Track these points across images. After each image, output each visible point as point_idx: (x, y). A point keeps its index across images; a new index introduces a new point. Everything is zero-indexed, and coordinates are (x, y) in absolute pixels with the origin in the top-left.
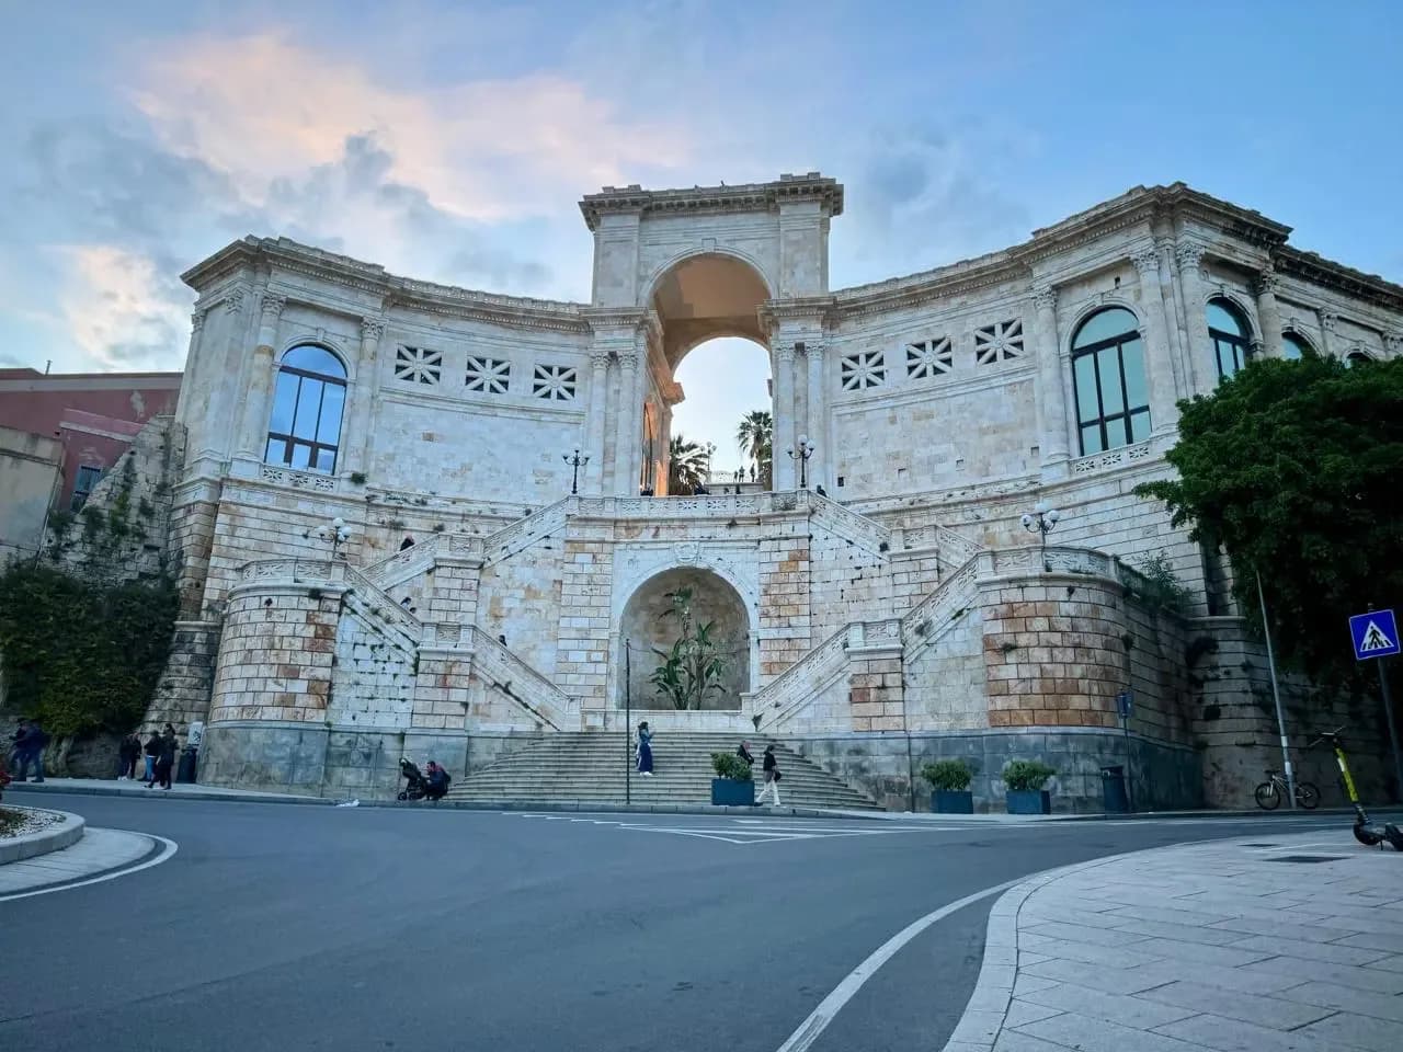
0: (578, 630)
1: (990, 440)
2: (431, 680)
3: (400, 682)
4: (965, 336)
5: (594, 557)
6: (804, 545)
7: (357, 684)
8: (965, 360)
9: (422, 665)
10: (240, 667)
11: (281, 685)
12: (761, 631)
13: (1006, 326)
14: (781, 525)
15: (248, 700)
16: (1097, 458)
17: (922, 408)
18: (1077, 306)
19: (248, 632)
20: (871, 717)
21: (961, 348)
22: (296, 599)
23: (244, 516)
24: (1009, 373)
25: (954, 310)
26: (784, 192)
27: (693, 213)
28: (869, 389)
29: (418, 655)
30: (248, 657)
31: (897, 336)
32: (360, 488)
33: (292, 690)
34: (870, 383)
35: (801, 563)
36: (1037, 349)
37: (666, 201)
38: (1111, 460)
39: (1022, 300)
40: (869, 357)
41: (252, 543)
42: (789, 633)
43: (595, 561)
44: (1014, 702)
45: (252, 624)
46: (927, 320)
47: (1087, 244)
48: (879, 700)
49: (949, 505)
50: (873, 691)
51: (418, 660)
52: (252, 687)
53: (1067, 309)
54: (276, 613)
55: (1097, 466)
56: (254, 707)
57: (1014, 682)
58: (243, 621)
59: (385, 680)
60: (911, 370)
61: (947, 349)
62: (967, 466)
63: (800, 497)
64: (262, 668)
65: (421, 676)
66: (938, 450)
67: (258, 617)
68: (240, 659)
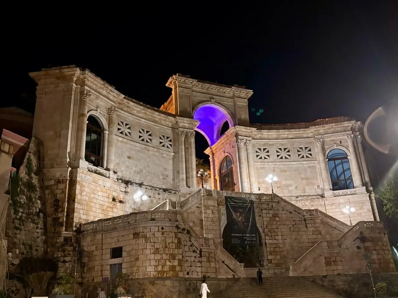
1: (305, 181)
2: (205, 260)
3: (196, 261)
4: (294, 148)
5: (212, 211)
6: (276, 212)
7: (187, 261)
8: (294, 156)
9: (202, 253)
10: (153, 255)
11: (171, 262)
12: (266, 240)
13: (306, 148)
14: (268, 205)
15: (160, 268)
16: (341, 192)
17: (283, 168)
18: (329, 147)
19: (154, 241)
20: (333, 270)
21: (293, 152)
22: (171, 227)
23: (84, 186)
24: (309, 162)
25: (290, 140)
26: (237, 91)
27: (207, 90)
28: (265, 160)
29: (201, 249)
30: (157, 251)
31: (273, 144)
32: (115, 177)
33: (174, 264)
34: (265, 158)
35: (276, 218)
36: (317, 157)
37: (200, 84)
38: (345, 193)
39: (311, 141)
40: (264, 149)
41: (87, 198)
42: (275, 242)
43: (213, 213)
44: (377, 266)
45: (156, 237)
46: (282, 141)
47: (333, 130)
48: (335, 265)
49: (298, 201)
50: (332, 262)
51: (201, 251)
52: (161, 264)
53: (326, 146)
54: (166, 233)
55: (341, 194)
56: (163, 272)
57: (376, 260)
58: (151, 236)
59: (193, 259)
60: (278, 156)
61: (289, 151)
62: (298, 188)
63: (274, 196)
64: (163, 255)
65: (203, 258)
66: (289, 182)
67: (159, 235)
68: (152, 252)
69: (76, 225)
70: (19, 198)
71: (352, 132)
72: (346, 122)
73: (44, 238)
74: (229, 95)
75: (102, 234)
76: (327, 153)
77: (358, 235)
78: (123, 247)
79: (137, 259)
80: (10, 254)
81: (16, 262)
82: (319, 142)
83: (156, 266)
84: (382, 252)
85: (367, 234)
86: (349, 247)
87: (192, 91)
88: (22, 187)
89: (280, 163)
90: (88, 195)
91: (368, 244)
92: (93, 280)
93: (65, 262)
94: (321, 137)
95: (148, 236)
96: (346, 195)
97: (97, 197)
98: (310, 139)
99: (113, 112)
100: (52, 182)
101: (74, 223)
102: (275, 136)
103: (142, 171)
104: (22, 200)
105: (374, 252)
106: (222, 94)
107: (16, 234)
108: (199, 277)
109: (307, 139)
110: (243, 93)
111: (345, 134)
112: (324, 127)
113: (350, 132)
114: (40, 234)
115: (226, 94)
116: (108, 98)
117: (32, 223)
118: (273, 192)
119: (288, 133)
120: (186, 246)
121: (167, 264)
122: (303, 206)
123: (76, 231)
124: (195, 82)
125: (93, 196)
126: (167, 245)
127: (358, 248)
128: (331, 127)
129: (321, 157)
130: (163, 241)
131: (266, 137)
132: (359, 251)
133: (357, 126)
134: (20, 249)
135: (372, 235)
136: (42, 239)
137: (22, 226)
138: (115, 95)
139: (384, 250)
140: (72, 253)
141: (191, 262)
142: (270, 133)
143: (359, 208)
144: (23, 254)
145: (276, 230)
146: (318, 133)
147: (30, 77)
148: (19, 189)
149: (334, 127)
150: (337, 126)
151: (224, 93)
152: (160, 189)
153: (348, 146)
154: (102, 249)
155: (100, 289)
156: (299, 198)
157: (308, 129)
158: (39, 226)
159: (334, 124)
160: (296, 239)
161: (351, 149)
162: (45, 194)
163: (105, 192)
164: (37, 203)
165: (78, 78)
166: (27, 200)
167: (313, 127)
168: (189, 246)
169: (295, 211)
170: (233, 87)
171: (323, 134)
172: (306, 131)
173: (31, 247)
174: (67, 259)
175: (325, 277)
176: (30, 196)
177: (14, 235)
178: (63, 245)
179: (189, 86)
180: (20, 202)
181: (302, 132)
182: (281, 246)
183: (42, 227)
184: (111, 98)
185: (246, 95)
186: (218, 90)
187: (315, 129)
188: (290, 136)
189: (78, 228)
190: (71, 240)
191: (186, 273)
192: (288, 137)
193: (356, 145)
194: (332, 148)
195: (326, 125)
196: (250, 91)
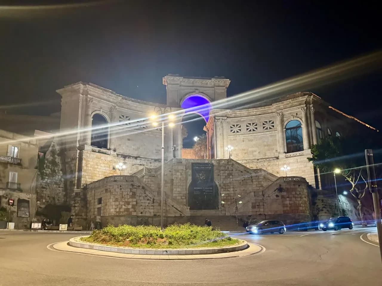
0: (178, 191)
1: (266, 148)
2: (157, 205)
3: (150, 205)
4: (260, 122)
6: (231, 172)
7: (141, 205)
8: (260, 129)
9: (155, 201)
10: (114, 202)
11: (126, 206)
12: (221, 192)
13: (270, 121)
14: (225, 167)
15: (118, 210)
16: (292, 154)
17: (250, 139)
18: (287, 119)
19: (115, 194)
20: (256, 211)
21: (259, 125)
22: (127, 185)
23: (89, 161)
24: (271, 132)
25: (257, 116)
26: (216, 82)
27: (193, 83)
28: (237, 133)
29: (154, 198)
30: (116, 200)
31: (244, 121)
32: (115, 153)
33: (128, 207)
34: (237, 132)
35: (230, 176)
36: (277, 127)
37: (186, 80)
38: (295, 155)
39: (274, 115)
40: (237, 125)
41: (91, 168)
42: (228, 192)
43: (181, 174)
44: (288, 208)
45: (116, 192)
46: (251, 118)
47: (290, 104)
48: (258, 208)
49: (258, 162)
50: (257, 206)
51: (154, 200)
52: (118, 207)
53: (285, 119)
54: (123, 189)
55: (291, 156)
56: (120, 212)
57: (288, 204)
58: (114, 191)
59: (147, 204)
60: (247, 129)
61: (256, 125)
62: (261, 153)
63: (230, 161)
64: (121, 202)
65: (155, 203)
66: (254, 149)
67: (118, 190)
68: (114, 200)
69: (83, 185)
70: (45, 170)
71: (305, 105)
72: (300, 98)
73: (64, 193)
74: (211, 85)
75: (95, 190)
76: (285, 124)
77: (278, 187)
78: (102, 198)
79: (106, 205)
80: (39, 202)
81: (43, 206)
82: (279, 116)
83: (116, 209)
84: (294, 199)
85: (284, 186)
86: (270, 195)
87: (180, 86)
88: (48, 164)
89: (249, 135)
90: (92, 166)
91: (284, 194)
92: (91, 217)
93: (75, 206)
94: (281, 111)
95: (112, 191)
96: (295, 156)
97: (99, 167)
98: (273, 113)
99: (114, 110)
100: (69, 160)
101: (82, 184)
102: (246, 114)
103: (140, 148)
104: (47, 172)
105: (288, 199)
106: (205, 85)
107: (43, 191)
108: (151, 215)
109: (271, 114)
110: (221, 82)
111: (299, 107)
112: (283, 103)
113: (304, 105)
114: (61, 191)
115: (208, 85)
116: (109, 101)
117: (55, 184)
118: (230, 158)
119: (256, 110)
120: (141, 197)
121: (123, 207)
122: (262, 166)
123: (83, 189)
124: (181, 79)
125: (96, 167)
126: (124, 196)
127: (277, 196)
128: (289, 102)
129: (279, 128)
130: (120, 194)
131: (239, 115)
132: (277, 198)
133: (311, 99)
134: (45, 199)
135: (288, 187)
136: (63, 194)
137: (47, 187)
138: (115, 98)
139: (296, 197)
140: (79, 202)
141: (145, 206)
142: (242, 112)
143: (304, 166)
144: (48, 202)
145: (229, 184)
146: (279, 109)
147: (57, 92)
148: (45, 165)
149: (291, 102)
150: (293, 101)
151: (207, 84)
152: (152, 159)
153: (302, 117)
154: (95, 199)
155: (92, 222)
156: (260, 160)
157: (272, 106)
158: (61, 186)
159: (291, 100)
160: (244, 190)
161: (304, 119)
162: (66, 167)
163: (106, 164)
164: (59, 173)
165: (83, 90)
166: (51, 171)
167: (274, 104)
168: (144, 197)
169: (245, 171)
170: (212, 79)
171: (282, 108)
172: (270, 107)
173: (54, 198)
174: (76, 205)
175: (250, 216)
176: (54, 169)
177: (42, 192)
178: (75, 197)
179: (177, 82)
180: (46, 173)
181: (267, 109)
182: (232, 195)
183: (63, 187)
184: (111, 100)
185: (224, 83)
186: (201, 82)
187: (277, 106)
188: (258, 113)
189: (85, 187)
190: (80, 194)
191: (139, 213)
192: (256, 114)
193: (308, 115)
194: (290, 120)
195: (284, 102)
196: (227, 80)
